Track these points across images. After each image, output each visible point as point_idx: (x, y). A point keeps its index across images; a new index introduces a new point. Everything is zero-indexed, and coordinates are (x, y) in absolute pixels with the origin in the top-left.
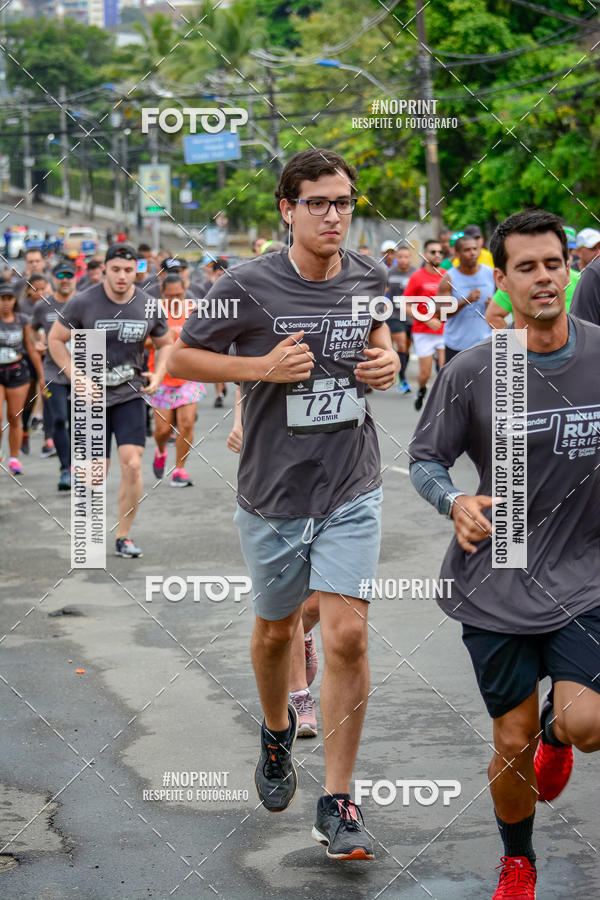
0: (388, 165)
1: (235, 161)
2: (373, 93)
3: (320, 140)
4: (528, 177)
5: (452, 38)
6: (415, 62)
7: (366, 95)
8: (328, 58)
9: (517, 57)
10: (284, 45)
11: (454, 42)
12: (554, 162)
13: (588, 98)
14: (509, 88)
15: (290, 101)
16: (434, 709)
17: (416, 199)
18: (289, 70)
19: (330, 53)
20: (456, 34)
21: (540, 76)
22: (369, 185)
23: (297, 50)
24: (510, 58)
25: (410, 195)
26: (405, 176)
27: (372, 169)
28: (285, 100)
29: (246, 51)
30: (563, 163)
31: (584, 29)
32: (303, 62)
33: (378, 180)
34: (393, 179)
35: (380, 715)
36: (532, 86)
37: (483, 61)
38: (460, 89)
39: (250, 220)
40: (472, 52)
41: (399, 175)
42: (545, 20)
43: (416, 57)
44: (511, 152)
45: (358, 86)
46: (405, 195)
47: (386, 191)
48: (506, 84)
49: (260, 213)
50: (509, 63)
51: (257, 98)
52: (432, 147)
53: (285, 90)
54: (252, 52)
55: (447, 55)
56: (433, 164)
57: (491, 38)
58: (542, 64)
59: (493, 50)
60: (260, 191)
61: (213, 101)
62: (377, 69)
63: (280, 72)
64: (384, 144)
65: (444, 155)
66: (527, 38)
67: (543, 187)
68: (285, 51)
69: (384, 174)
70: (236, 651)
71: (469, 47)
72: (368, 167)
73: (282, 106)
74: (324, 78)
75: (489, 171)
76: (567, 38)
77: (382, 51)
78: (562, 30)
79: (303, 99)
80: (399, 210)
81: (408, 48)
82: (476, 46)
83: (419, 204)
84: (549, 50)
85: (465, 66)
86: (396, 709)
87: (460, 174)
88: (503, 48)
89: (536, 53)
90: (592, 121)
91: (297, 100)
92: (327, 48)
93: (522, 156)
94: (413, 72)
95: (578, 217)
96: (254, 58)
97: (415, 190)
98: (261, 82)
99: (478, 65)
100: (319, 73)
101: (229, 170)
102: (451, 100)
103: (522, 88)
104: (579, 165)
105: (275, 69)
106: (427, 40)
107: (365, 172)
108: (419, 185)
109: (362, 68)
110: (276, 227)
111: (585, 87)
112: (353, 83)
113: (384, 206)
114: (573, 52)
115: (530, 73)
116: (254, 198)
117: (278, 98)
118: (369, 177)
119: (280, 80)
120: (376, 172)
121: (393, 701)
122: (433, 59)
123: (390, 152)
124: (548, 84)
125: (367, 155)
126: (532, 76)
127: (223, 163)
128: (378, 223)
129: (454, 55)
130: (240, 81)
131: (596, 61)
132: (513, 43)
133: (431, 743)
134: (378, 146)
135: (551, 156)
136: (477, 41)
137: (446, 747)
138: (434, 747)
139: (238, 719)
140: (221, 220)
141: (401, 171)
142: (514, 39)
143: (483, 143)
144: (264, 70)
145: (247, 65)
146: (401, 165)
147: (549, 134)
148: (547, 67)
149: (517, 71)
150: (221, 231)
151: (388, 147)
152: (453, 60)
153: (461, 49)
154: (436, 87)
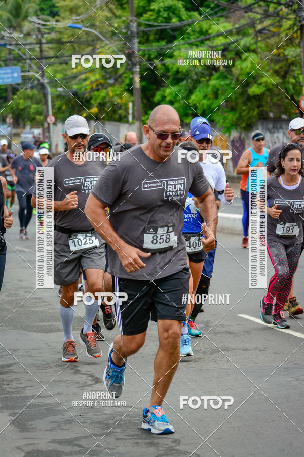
0: (110, 89)
1: (18, 84)
2: (103, 45)
3: (69, 73)
4: (194, 98)
5: (150, 13)
6: (128, 27)
7: (98, 46)
8: (74, 23)
9: (189, 25)
10: (48, 15)
11: (151, 15)
12: (209, 89)
13: (231, 51)
14: (184, 44)
15: (51, 48)
16: (130, 417)
17: (127, 109)
18: (52, 30)
19: (76, 20)
20: (152, 10)
21: (202, 37)
22: (99, 100)
23: (57, 18)
24: (185, 26)
25: (123, 107)
26: (120, 96)
27: (101, 91)
28: (48, 48)
29: (26, 17)
30: (216, 91)
31: (230, 9)
32: (61, 25)
33: (104, 98)
34: (113, 97)
35: (97, 420)
36: (198, 43)
37: (168, 27)
38: (154, 44)
39: (26, 120)
40: (162, 22)
41: (117, 95)
42: (206, 3)
43: (128, 24)
44: (184, 83)
45: (93, 41)
46: (120, 108)
47: (108, 104)
48: (182, 41)
49: (33, 116)
50: (185, 29)
51: (32, 47)
52: (137, 79)
53: (48, 42)
54: (29, 18)
55: (147, 23)
56: (137, 89)
57: (174, 13)
58: (204, 30)
59: (175, 21)
60: (33, 103)
61: (5, 47)
62: (105, 31)
63: (47, 31)
64: (108, 76)
65: (144, 83)
66: (196, 14)
67: (203, 104)
68: (50, 18)
69: (108, 94)
70: (12, 381)
71: (160, 18)
72: (98, 90)
73: (47, 51)
74: (73, 35)
75: (170, 94)
76: (219, 14)
77: (108, 19)
78: (217, 10)
79: (59, 47)
80: (116, 116)
81: (124, 18)
82: (164, 18)
83: (128, 113)
84: (208, 21)
85: (157, 30)
86: (107, 417)
87: (153, 96)
88: (181, 20)
89: (201, 22)
90: (233, 65)
91: (56, 48)
92: (74, 17)
93: (191, 85)
94: (126, 33)
95: (223, 122)
96: (31, 22)
97: (126, 105)
98: (34, 36)
99: (165, 30)
100: (70, 32)
101: (14, 90)
102: (149, 51)
103: (191, 44)
104: (224, 92)
105: (43, 29)
106: (135, 13)
107: (96, 93)
108: (128, 101)
109: (96, 30)
110: (42, 126)
111: (229, 44)
112: (90, 39)
113: (107, 113)
114: (222, 23)
115: (197, 35)
116: (30, 107)
117: (45, 47)
118: (99, 96)
119: (45, 36)
120: (103, 93)
121: (105, 412)
122: (139, 25)
123: (111, 81)
124: (208, 42)
125: (98, 82)
126: (198, 37)
127: (11, 85)
128: (103, 124)
129: (151, 23)
130: (22, 35)
131: (237, 29)
132: (187, 16)
133: (127, 438)
134: (104, 77)
135: (208, 86)
136: (165, 15)
137: (136, 441)
138: (130, 440)
139: (13, 423)
140: (9, 120)
141: (118, 93)
142: (188, 14)
143: (167, 77)
144: (36, 30)
145: (27, 26)
146: (118, 89)
147: (207, 72)
148: (207, 31)
149: (189, 34)
150: (9, 127)
151: (110, 78)
152: (150, 26)
153: (156, 20)
154: (140, 43)
